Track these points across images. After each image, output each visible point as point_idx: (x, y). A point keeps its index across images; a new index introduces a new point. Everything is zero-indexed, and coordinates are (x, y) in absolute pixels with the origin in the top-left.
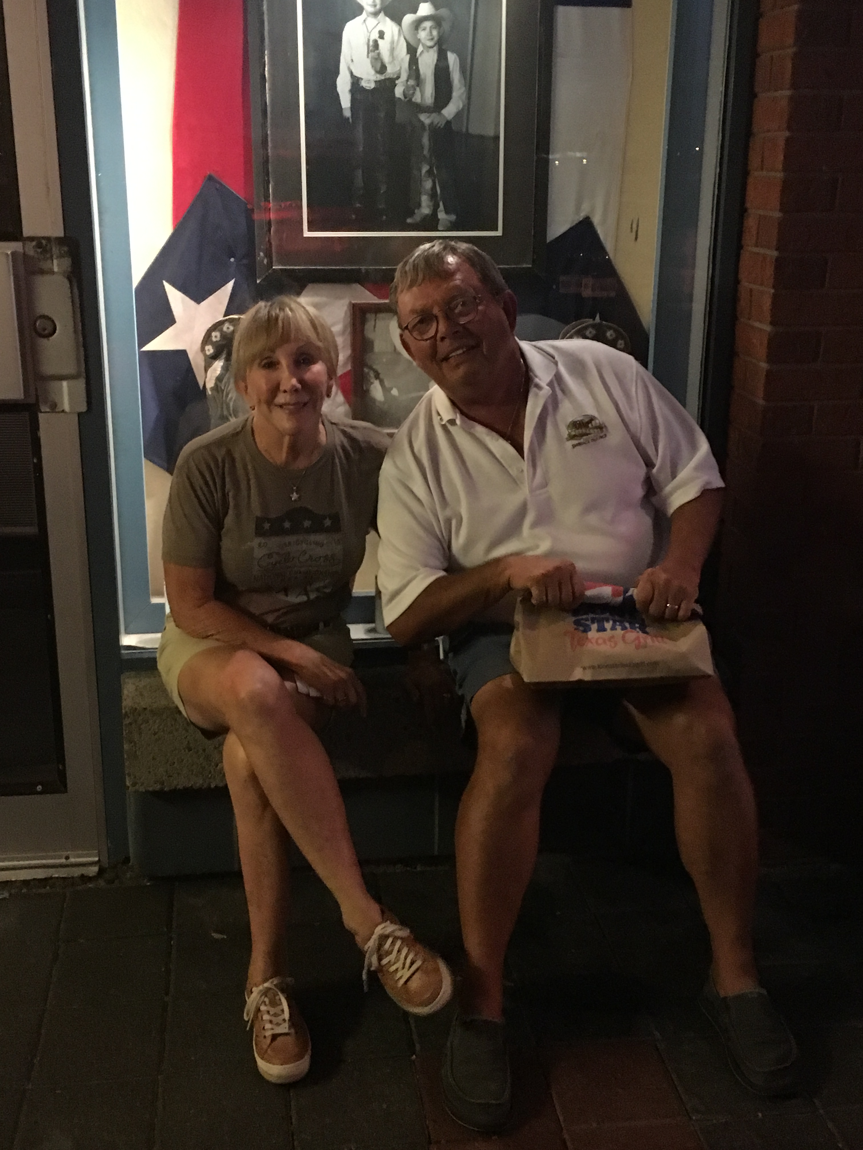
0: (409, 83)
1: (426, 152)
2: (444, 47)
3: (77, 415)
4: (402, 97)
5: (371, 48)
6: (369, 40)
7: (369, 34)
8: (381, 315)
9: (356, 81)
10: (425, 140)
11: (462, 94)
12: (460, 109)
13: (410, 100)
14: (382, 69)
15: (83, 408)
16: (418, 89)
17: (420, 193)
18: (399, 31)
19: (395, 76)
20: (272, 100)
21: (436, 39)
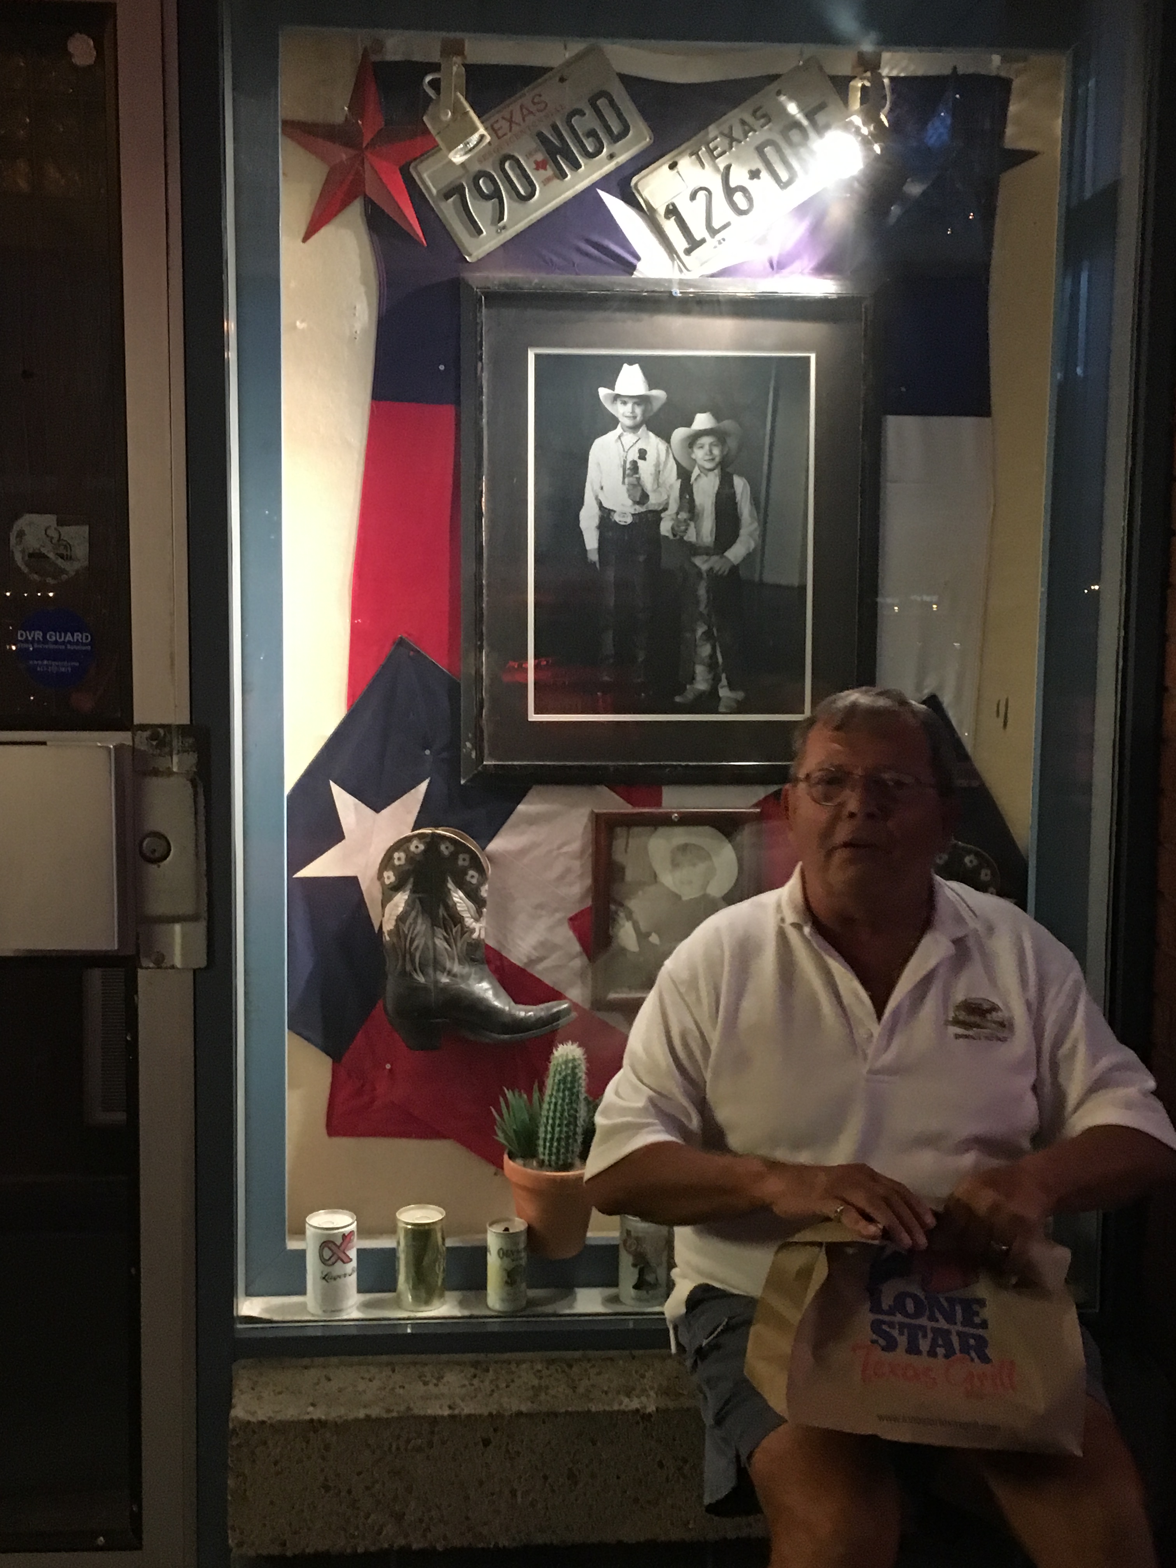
0: (679, 517)
1: (702, 608)
2: (729, 470)
3: (192, 973)
4: (671, 537)
5: (628, 472)
6: (625, 462)
7: (625, 454)
8: (636, 830)
9: (606, 514)
10: (702, 592)
11: (756, 530)
12: (751, 550)
13: (682, 537)
14: (644, 498)
15: (203, 963)
16: (692, 524)
17: (694, 663)
18: (667, 451)
19: (661, 508)
20: (490, 540)
21: (717, 459)
